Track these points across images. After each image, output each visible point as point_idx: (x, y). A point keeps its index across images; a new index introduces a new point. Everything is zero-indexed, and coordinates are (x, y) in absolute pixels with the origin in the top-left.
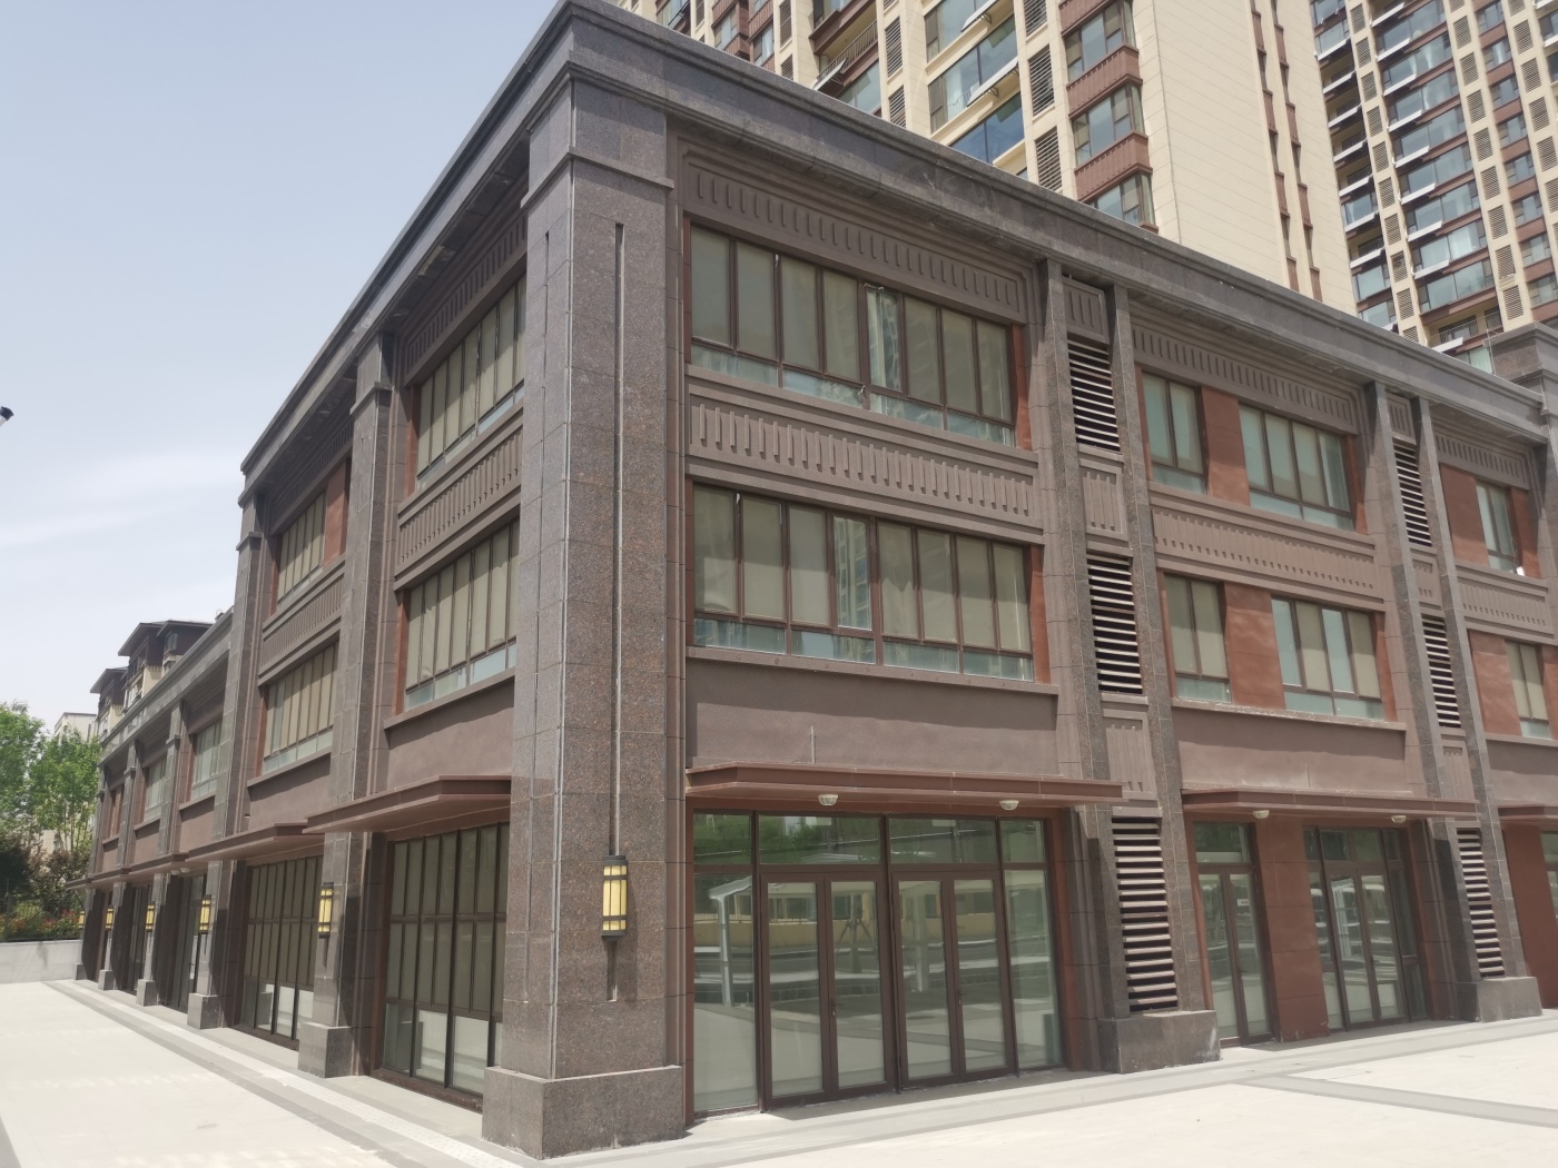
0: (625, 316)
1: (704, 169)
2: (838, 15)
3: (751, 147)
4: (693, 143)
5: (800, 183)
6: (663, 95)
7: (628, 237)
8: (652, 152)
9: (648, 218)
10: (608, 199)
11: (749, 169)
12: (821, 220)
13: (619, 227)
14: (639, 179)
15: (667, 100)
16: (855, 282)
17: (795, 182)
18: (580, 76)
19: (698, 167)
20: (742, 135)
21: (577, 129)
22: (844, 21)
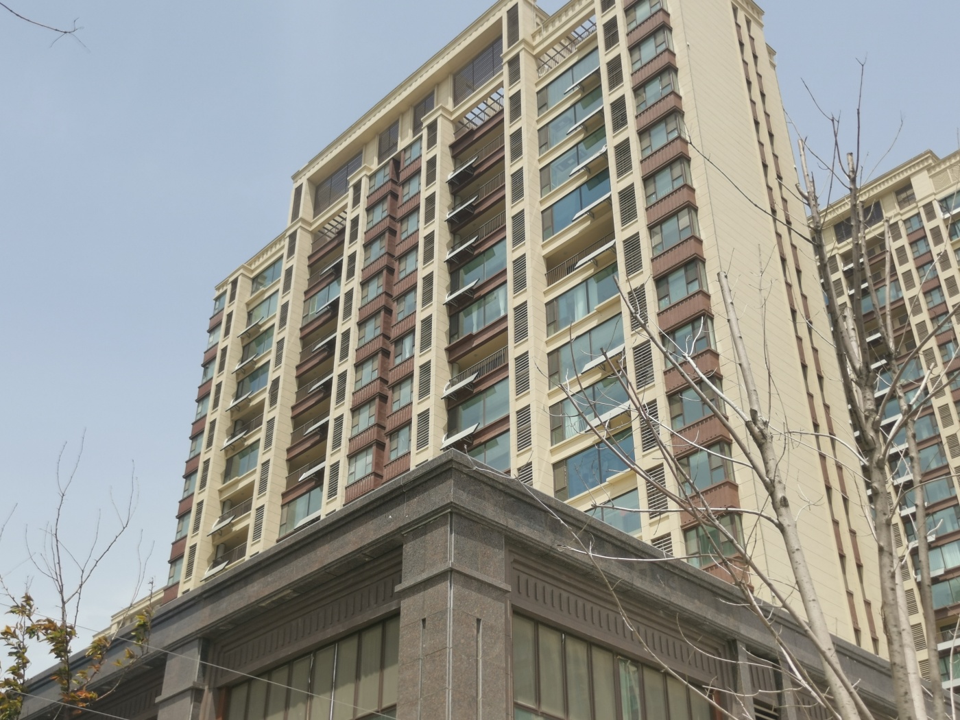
0: (482, 691)
1: (522, 572)
2: (471, 337)
3: (553, 557)
4: (517, 554)
5: (580, 582)
6: (505, 524)
7: (484, 628)
8: (497, 564)
9: (496, 613)
10: (472, 600)
11: (550, 572)
12: (592, 608)
13: (478, 621)
14: (490, 585)
15: (507, 527)
16: (611, 655)
17: (578, 581)
18: (457, 511)
19: (518, 570)
20: (550, 550)
21: (455, 549)
22: (476, 343)
